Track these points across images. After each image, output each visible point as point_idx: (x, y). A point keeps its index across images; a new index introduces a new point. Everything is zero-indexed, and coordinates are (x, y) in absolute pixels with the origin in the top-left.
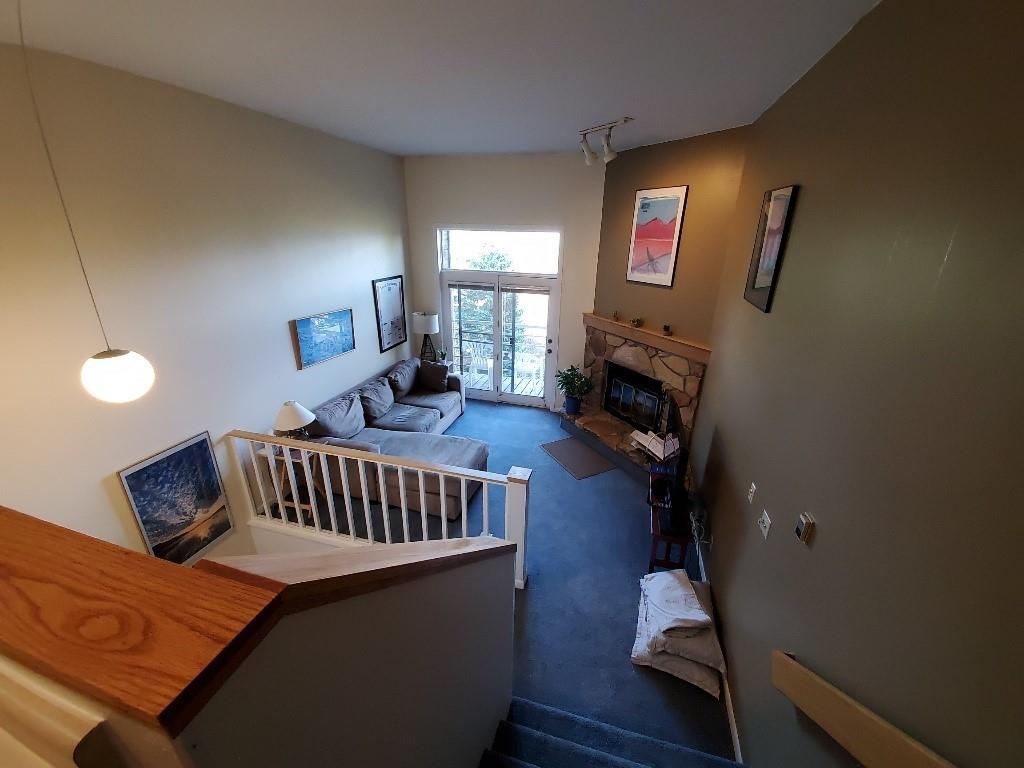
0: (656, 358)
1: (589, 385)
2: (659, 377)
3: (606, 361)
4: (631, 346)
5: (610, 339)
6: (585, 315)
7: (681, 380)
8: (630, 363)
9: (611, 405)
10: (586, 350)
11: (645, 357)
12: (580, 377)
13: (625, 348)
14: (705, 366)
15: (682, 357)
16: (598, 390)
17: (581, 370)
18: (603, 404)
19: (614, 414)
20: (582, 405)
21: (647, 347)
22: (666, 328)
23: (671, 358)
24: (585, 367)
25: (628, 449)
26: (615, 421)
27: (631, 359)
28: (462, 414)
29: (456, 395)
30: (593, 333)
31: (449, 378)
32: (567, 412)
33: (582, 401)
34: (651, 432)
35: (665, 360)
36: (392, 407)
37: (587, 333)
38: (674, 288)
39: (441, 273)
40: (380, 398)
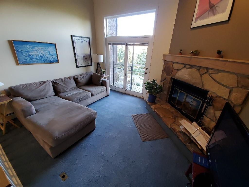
0: (207, 74)
1: (160, 90)
2: (206, 88)
3: (172, 78)
4: (188, 68)
5: (176, 66)
6: (164, 55)
7: (228, 90)
8: (186, 79)
9: (171, 101)
10: (163, 73)
11: (196, 74)
12: (156, 84)
13: (184, 70)
15: (231, 73)
16: (165, 92)
17: (158, 82)
18: (167, 99)
19: (173, 105)
20: (157, 99)
21: (199, 68)
22: (219, 52)
23: (221, 74)
24: (161, 81)
25: (177, 130)
26: (173, 110)
27: (187, 76)
28: (108, 96)
29: (104, 88)
30: (167, 64)
31: (102, 81)
32: (149, 101)
33: (156, 97)
34: (194, 123)
35: (213, 76)
36: (74, 89)
37: (164, 64)
38: (230, 21)
39: (106, 38)
40: (65, 84)
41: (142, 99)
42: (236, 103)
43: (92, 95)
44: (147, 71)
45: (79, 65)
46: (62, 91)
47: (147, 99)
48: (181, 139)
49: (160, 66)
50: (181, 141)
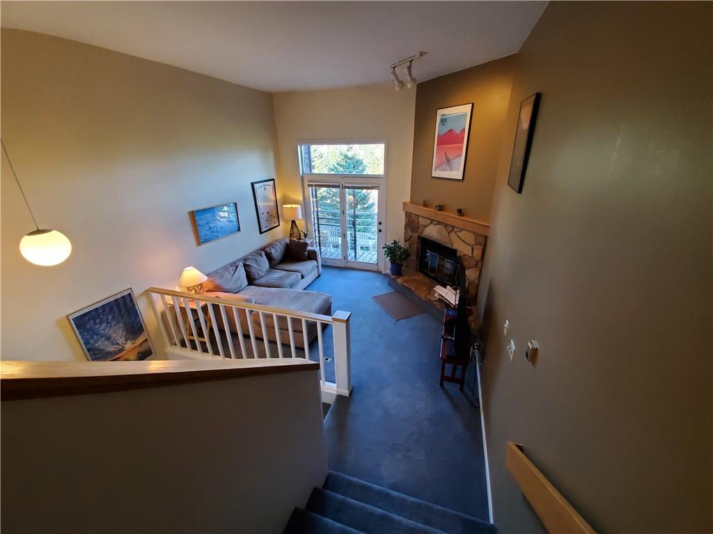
0: (453, 232)
1: (406, 254)
2: (455, 247)
3: (419, 237)
4: (435, 225)
5: (422, 221)
6: (404, 204)
7: (470, 248)
8: (435, 237)
9: (423, 267)
10: (406, 229)
11: (445, 232)
12: (400, 248)
13: (431, 227)
14: (486, 238)
15: (470, 231)
16: (414, 257)
17: (402, 243)
18: (418, 267)
19: (426, 274)
20: (403, 268)
21: (446, 225)
22: (459, 211)
23: (463, 232)
24: (406, 241)
25: (433, 299)
26: (426, 280)
27: (435, 234)
28: (319, 276)
29: (314, 263)
30: (410, 216)
31: (308, 251)
32: (392, 273)
33: (401, 265)
34: (448, 287)
35: (458, 234)
36: (268, 272)
37: (406, 217)
38: (464, 181)
39: (302, 176)
40: (258, 265)
41: (379, 272)
42: (477, 259)
43: (303, 277)
44: (382, 227)
45: (264, 230)
46: (256, 276)
47: (388, 271)
48: (438, 307)
49: (401, 221)
50: (437, 309)
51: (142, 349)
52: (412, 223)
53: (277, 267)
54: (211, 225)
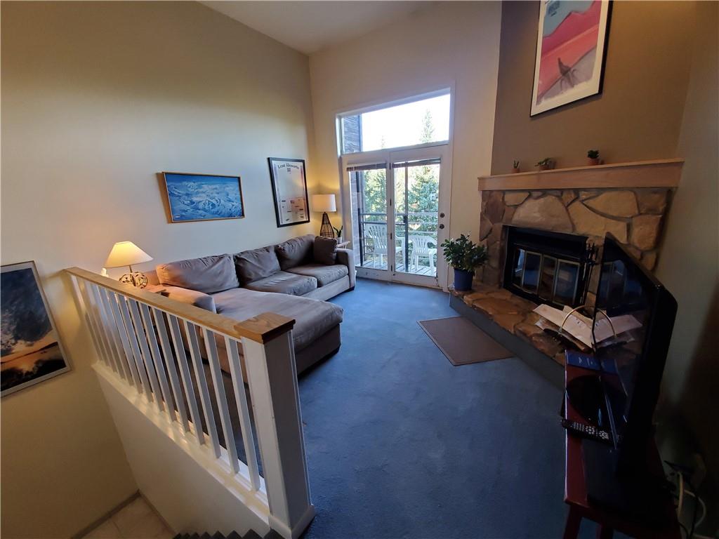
0: (577, 203)
1: (480, 257)
2: (581, 230)
3: (505, 227)
4: (538, 198)
5: (510, 199)
6: (481, 180)
7: (622, 226)
8: (537, 221)
9: (509, 282)
10: (482, 219)
11: (558, 207)
13: (530, 204)
15: (622, 189)
16: (495, 263)
17: (474, 239)
18: (502, 280)
19: (516, 292)
21: (560, 192)
22: (593, 155)
23: (604, 196)
24: (482, 238)
25: (532, 331)
26: (517, 300)
27: (537, 215)
28: (351, 289)
29: (343, 268)
30: (490, 197)
31: (338, 253)
32: (457, 289)
33: (473, 274)
34: (566, 307)
35: (591, 203)
36: (275, 273)
37: (483, 200)
38: (604, 94)
39: (341, 158)
40: (259, 261)
41: (438, 290)
42: (643, 247)
43: (320, 285)
44: (444, 221)
45: (283, 222)
46: (253, 276)
47: (452, 286)
49: (475, 205)
51: (46, 356)
52: (493, 206)
53: (289, 270)
54: (195, 199)
